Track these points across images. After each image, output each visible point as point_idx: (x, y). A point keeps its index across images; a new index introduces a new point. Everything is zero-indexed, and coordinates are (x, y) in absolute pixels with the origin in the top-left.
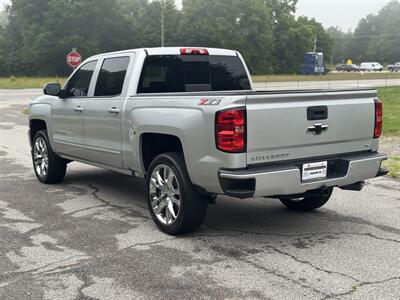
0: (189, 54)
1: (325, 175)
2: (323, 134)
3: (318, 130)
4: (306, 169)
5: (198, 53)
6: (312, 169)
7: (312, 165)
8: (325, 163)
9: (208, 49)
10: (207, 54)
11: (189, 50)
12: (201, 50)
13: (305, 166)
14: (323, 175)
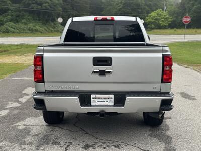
0: (99, 20)
1: (113, 104)
2: (107, 76)
3: (102, 73)
4: (94, 98)
5: (106, 19)
6: (99, 98)
7: (98, 96)
8: (112, 96)
9: (114, 17)
10: (112, 20)
11: (100, 17)
12: (109, 17)
13: (93, 96)
14: (110, 104)
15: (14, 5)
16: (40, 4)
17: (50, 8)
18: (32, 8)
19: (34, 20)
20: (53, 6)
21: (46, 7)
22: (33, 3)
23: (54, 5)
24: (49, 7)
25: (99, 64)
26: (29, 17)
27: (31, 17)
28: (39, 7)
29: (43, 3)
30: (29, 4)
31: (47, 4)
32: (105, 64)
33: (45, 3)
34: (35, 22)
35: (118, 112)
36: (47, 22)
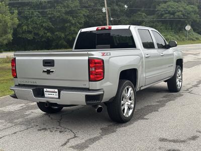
0: (100, 30)
2: (52, 74)
3: (48, 72)
5: (105, 29)
6: (48, 92)
10: (110, 29)
12: (107, 27)
13: (45, 90)
14: (56, 97)
15: (148, 17)
16: (173, 13)
17: (183, 17)
18: (165, 18)
19: (166, 29)
20: (186, 14)
21: (178, 16)
22: (166, 14)
23: (188, 14)
24: (182, 15)
25: (46, 65)
26: (162, 27)
27: (164, 27)
28: (172, 16)
29: (176, 13)
30: (162, 15)
31: (180, 13)
32: (49, 64)
33: (178, 12)
34: (168, 31)
35: (58, 103)
36: (179, 31)
